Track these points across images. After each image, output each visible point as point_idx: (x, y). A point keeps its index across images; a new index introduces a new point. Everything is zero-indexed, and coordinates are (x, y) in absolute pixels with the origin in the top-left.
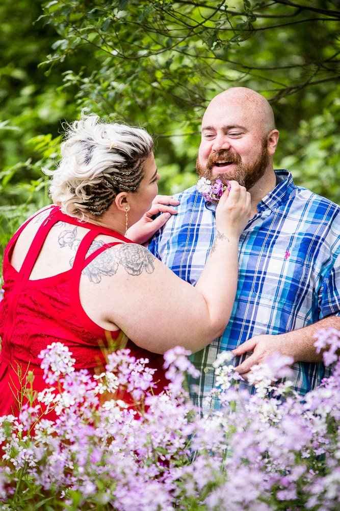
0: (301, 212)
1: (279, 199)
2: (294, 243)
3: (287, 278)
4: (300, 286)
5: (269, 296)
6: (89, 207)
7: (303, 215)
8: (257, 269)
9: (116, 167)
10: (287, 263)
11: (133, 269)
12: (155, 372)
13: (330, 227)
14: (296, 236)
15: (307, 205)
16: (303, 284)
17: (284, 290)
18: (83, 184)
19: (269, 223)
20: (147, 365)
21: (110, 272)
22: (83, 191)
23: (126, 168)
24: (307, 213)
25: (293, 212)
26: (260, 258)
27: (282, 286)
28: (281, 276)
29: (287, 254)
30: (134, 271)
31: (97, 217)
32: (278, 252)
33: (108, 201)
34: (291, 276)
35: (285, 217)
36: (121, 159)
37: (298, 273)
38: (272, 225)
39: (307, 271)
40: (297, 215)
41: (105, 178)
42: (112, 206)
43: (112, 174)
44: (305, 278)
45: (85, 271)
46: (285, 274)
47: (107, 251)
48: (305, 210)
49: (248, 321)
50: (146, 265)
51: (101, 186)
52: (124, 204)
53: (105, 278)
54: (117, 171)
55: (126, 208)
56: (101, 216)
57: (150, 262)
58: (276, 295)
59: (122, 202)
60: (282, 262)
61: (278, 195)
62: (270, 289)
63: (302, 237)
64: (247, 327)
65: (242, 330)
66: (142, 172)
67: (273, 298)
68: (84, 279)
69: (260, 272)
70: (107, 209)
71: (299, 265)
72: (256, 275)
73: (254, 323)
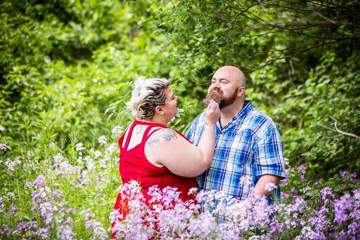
0: (249, 121)
1: (241, 115)
2: (244, 134)
3: (239, 150)
4: (245, 153)
5: (231, 159)
6: (146, 116)
7: (250, 122)
8: (227, 147)
9: (150, 95)
10: (240, 143)
11: (166, 138)
12: (180, 194)
13: (260, 127)
14: (245, 130)
15: (252, 118)
16: (247, 152)
17: (238, 156)
18: (140, 106)
19: (235, 126)
20: (177, 191)
21: (157, 141)
22: (141, 109)
23: (156, 95)
24: (252, 121)
25: (246, 121)
26: (229, 142)
27: (237, 154)
28: (237, 150)
29: (240, 139)
30: (167, 139)
31: (151, 119)
32: (237, 138)
33: (153, 111)
34: (241, 149)
35: (242, 123)
36: (152, 91)
37: (244, 147)
38: (236, 127)
39: (249, 146)
40: (248, 122)
41: (148, 101)
42: (156, 113)
43: (150, 98)
44: (248, 150)
45: (147, 142)
46: (238, 149)
47: (155, 132)
48: (251, 120)
49: (223, 170)
50: (173, 136)
51: (147, 105)
52: (161, 111)
53: (155, 144)
54: (151, 97)
55: (162, 113)
56: (152, 118)
57: (175, 135)
58: (235, 158)
59: (160, 111)
60: (238, 143)
61: (241, 113)
62: (232, 155)
63: (247, 131)
64: (223, 173)
65: (221, 174)
66: (165, 96)
67: (233, 159)
68: (147, 146)
69: (228, 148)
70: (154, 115)
71: (245, 144)
72: (227, 149)
73: (226, 170)
